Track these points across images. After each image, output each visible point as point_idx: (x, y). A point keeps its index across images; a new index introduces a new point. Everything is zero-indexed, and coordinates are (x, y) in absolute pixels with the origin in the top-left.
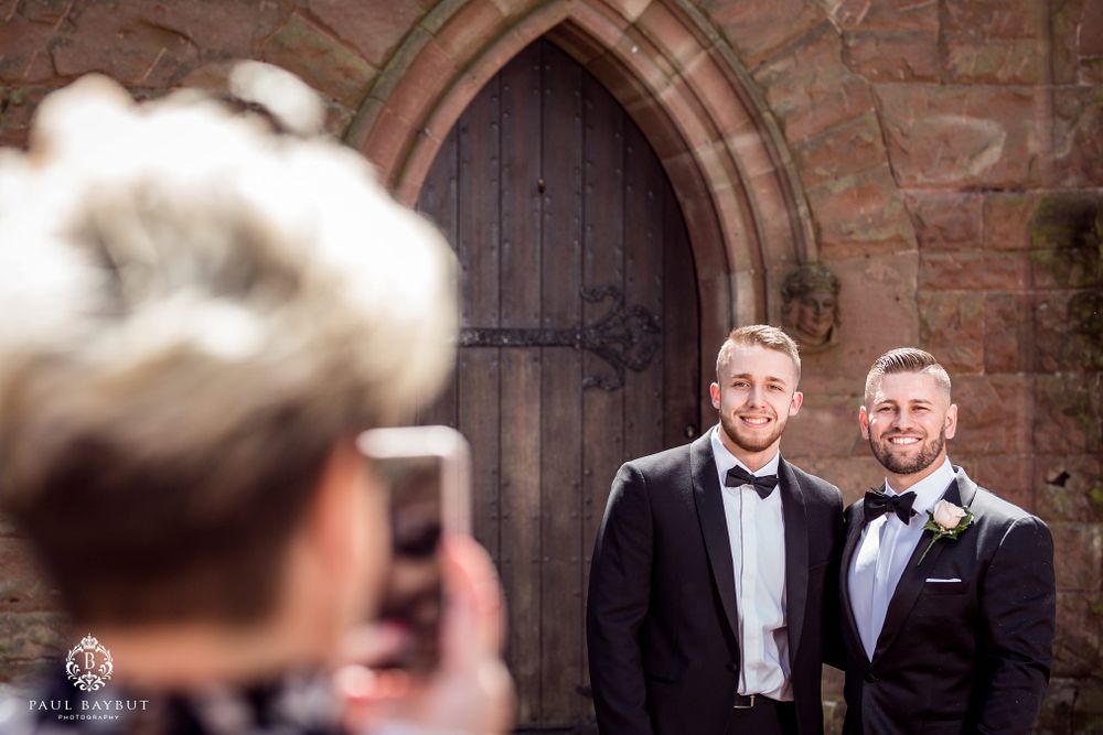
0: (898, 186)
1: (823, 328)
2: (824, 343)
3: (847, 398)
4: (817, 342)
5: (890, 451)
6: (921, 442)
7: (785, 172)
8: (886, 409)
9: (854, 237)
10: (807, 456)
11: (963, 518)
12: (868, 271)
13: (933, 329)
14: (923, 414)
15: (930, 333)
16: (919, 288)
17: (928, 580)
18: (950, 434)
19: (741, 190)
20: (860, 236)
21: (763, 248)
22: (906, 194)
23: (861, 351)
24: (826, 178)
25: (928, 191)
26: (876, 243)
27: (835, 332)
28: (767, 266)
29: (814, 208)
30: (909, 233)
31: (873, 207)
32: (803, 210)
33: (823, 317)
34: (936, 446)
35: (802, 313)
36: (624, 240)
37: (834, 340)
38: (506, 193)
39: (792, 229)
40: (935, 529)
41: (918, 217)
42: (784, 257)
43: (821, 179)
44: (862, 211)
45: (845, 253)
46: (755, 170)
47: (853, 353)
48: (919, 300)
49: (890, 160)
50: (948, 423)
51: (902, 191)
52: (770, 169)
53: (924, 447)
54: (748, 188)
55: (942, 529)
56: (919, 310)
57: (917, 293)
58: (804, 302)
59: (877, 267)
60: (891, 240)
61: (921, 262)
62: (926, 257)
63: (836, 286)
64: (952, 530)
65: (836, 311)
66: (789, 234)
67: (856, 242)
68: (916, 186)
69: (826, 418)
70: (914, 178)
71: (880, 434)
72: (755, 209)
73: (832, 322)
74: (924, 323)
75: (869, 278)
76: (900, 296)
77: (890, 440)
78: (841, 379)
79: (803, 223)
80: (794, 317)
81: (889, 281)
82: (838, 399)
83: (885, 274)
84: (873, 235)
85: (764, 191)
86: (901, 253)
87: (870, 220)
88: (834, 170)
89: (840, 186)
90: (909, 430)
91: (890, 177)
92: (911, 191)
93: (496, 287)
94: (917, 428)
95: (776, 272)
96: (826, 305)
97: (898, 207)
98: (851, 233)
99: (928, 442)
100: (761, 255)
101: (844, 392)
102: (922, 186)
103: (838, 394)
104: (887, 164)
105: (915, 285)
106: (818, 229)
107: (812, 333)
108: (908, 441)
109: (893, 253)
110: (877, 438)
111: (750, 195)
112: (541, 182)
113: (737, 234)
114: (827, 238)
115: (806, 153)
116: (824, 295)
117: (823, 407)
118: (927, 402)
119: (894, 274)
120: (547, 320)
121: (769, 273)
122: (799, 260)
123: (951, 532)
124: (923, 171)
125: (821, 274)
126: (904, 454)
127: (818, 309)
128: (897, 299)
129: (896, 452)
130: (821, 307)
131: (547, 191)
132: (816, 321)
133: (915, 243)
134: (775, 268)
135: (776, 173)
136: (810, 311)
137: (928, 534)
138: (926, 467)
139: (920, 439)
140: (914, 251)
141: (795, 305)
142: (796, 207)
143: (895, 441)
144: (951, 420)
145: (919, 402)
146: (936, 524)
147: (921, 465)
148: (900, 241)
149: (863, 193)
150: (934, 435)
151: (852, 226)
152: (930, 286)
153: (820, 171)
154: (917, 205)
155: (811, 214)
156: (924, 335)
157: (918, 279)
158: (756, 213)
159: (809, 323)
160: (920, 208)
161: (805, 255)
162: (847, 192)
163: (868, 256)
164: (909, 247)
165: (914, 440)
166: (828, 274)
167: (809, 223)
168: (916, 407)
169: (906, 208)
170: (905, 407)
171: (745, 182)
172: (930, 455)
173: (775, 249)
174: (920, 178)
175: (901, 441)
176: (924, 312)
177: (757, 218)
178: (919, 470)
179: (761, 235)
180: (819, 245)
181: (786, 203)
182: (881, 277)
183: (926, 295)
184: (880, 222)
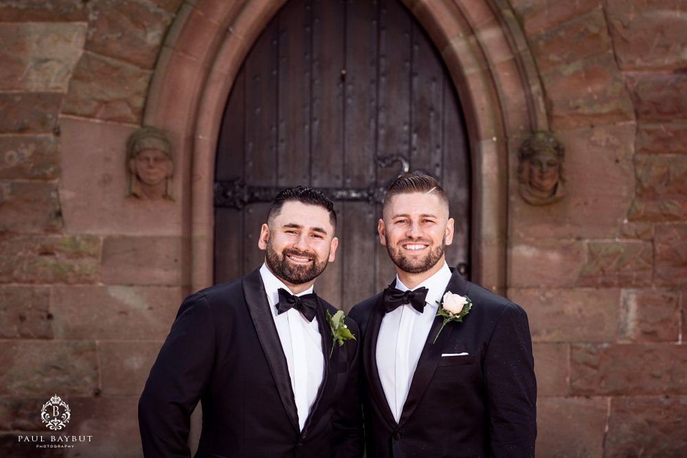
0: (620, 69)
1: (548, 184)
2: (551, 196)
3: (573, 240)
4: (545, 195)
5: (404, 255)
6: (428, 248)
7: (520, 57)
8: (401, 221)
9: (580, 111)
10: (538, 287)
11: (465, 305)
12: (593, 138)
13: (646, 185)
14: (430, 226)
15: (643, 189)
16: (636, 152)
17: (443, 355)
18: (449, 242)
19: (489, 75)
20: (586, 110)
21: (506, 121)
22: (628, 77)
23: (586, 203)
24: (559, 63)
25: (646, 73)
26: (599, 116)
27: (560, 187)
28: (508, 135)
29: (547, 87)
30: (628, 107)
31: (598, 87)
32: (535, 88)
33: (546, 175)
34: (440, 251)
35: (531, 171)
36: (411, 118)
37: (558, 194)
38: (317, 82)
39: (527, 105)
40: (444, 315)
41: (636, 94)
42: (522, 127)
43: (554, 64)
44: (590, 90)
45: (574, 123)
46: (499, 57)
47: (578, 204)
48: (635, 162)
49: (614, 50)
50: (447, 233)
51: (623, 73)
52: (509, 57)
53: (430, 252)
54: (494, 72)
55: (451, 315)
56: (635, 171)
57: (634, 156)
58: (532, 163)
59: (600, 135)
60: (612, 113)
61: (638, 131)
62: (642, 127)
63: (560, 151)
64: (458, 314)
65: (560, 170)
66: (525, 109)
67: (582, 115)
68: (635, 69)
69: (554, 257)
70: (632, 62)
71: (397, 241)
72: (499, 88)
73: (556, 179)
74: (639, 180)
75: (594, 144)
76: (620, 158)
77: (404, 246)
78: (568, 226)
79: (535, 99)
80: (525, 175)
81: (611, 147)
82: (565, 242)
83: (608, 140)
84: (597, 109)
85: (507, 74)
86: (621, 124)
87: (596, 97)
88: (565, 56)
89: (569, 70)
90: (419, 238)
91: (613, 61)
92: (631, 74)
93: (307, 155)
94: (426, 237)
95: (515, 139)
96: (550, 164)
97: (619, 86)
98: (577, 107)
99: (433, 248)
100: (504, 126)
101: (571, 236)
102: (641, 69)
103: (564, 237)
104: (611, 51)
105: (632, 149)
106: (549, 106)
107: (540, 188)
108: (418, 247)
109: (614, 124)
110: (393, 245)
111: (495, 78)
112: (344, 72)
113: (483, 109)
114: (557, 111)
115: (541, 43)
116: (547, 157)
117: (553, 248)
118: (434, 216)
119: (614, 141)
120: (349, 181)
121: (511, 141)
122: (532, 130)
123: (458, 317)
124: (641, 56)
125: (546, 140)
126: (415, 257)
127: (542, 168)
128: (617, 161)
129: (408, 255)
130: (545, 166)
131: (348, 79)
132: (541, 178)
133: (633, 116)
134: (515, 136)
135: (515, 60)
136: (536, 170)
137: (438, 320)
138: (431, 267)
139: (427, 246)
140: (633, 122)
141: (526, 165)
142: (529, 86)
143: (408, 247)
144: (449, 231)
145: (427, 216)
146: (445, 311)
147: (428, 265)
148: (620, 114)
149: (590, 75)
150: (438, 243)
151: (580, 101)
152: (644, 150)
153: (554, 57)
154: (635, 84)
155: (544, 93)
156: (639, 190)
157: (635, 145)
158: (499, 92)
159: (537, 179)
160: (637, 87)
161: (536, 125)
162: (576, 74)
163: (592, 126)
164: (628, 119)
165: (423, 247)
166: (551, 140)
167: (540, 99)
168: (425, 220)
169: (626, 87)
170: (416, 219)
171: (491, 67)
172: (435, 258)
173: (515, 121)
174: (639, 62)
175: (412, 247)
176: (640, 172)
177: (501, 96)
178: (427, 270)
179: (504, 110)
180: (550, 116)
181: (522, 83)
182: (603, 144)
183: (642, 157)
184: (604, 99)
